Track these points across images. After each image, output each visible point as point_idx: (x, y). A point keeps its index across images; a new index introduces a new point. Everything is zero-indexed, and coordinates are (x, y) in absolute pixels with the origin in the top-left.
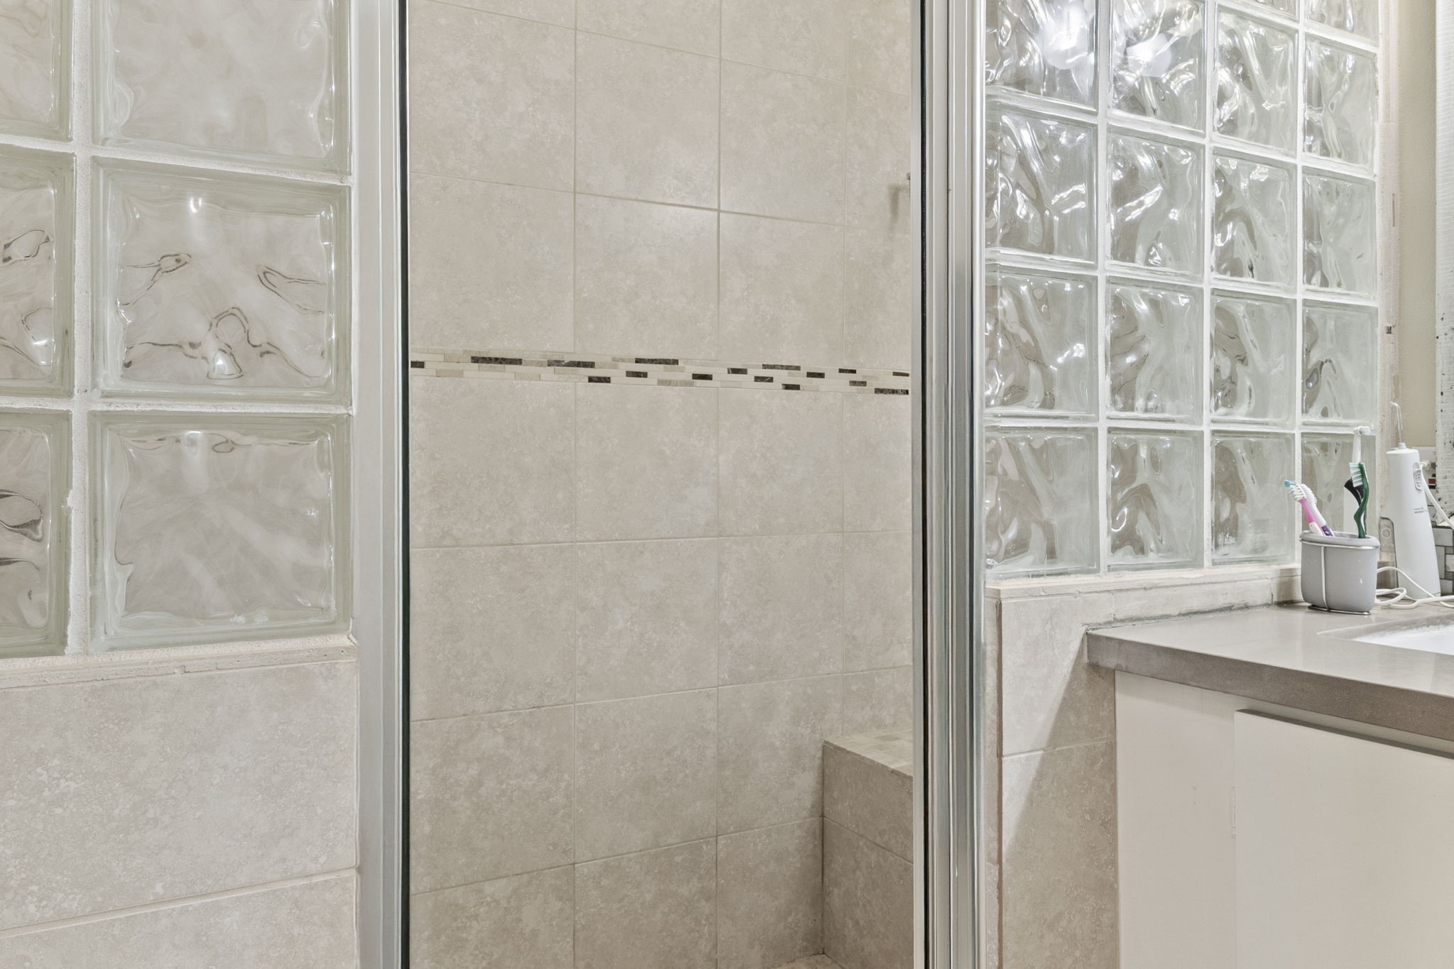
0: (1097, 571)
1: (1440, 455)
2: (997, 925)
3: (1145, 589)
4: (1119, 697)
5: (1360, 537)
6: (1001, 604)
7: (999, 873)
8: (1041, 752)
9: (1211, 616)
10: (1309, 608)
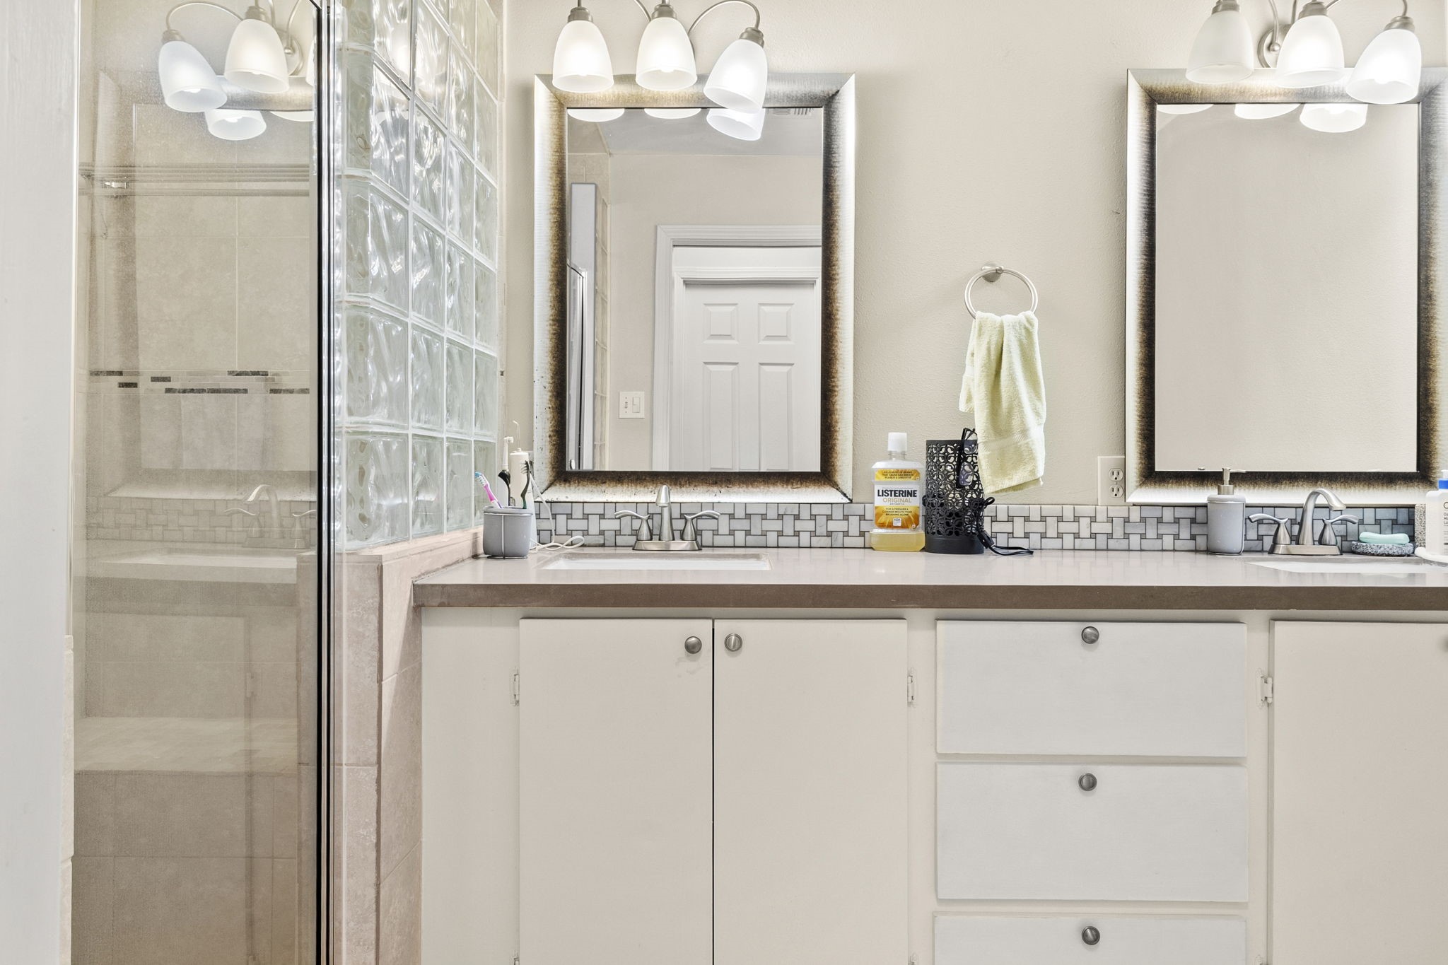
0: (408, 540)
1: (536, 456)
2: (375, 811)
3: (431, 550)
4: (423, 627)
5: (524, 508)
6: (382, 566)
7: (378, 771)
8: (396, 675)
9: (453, 567)
10: (488, 558)
